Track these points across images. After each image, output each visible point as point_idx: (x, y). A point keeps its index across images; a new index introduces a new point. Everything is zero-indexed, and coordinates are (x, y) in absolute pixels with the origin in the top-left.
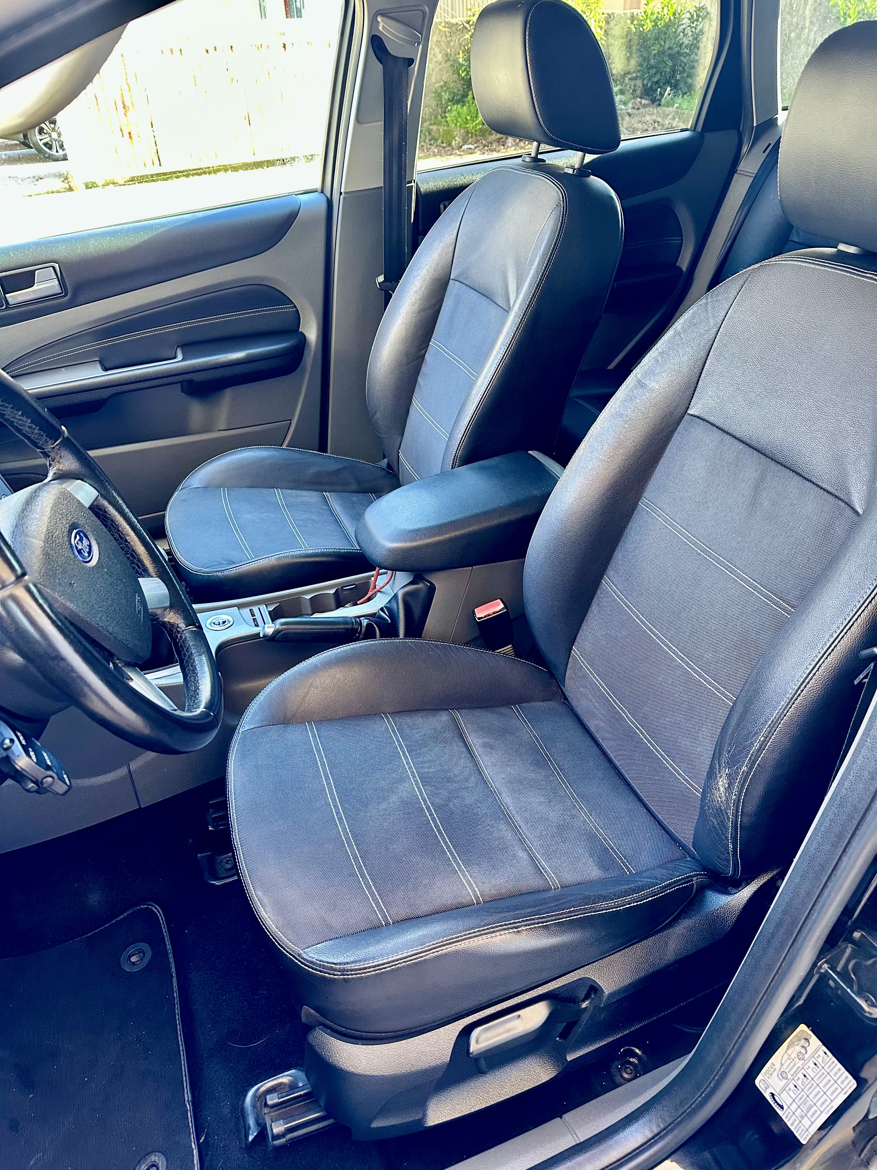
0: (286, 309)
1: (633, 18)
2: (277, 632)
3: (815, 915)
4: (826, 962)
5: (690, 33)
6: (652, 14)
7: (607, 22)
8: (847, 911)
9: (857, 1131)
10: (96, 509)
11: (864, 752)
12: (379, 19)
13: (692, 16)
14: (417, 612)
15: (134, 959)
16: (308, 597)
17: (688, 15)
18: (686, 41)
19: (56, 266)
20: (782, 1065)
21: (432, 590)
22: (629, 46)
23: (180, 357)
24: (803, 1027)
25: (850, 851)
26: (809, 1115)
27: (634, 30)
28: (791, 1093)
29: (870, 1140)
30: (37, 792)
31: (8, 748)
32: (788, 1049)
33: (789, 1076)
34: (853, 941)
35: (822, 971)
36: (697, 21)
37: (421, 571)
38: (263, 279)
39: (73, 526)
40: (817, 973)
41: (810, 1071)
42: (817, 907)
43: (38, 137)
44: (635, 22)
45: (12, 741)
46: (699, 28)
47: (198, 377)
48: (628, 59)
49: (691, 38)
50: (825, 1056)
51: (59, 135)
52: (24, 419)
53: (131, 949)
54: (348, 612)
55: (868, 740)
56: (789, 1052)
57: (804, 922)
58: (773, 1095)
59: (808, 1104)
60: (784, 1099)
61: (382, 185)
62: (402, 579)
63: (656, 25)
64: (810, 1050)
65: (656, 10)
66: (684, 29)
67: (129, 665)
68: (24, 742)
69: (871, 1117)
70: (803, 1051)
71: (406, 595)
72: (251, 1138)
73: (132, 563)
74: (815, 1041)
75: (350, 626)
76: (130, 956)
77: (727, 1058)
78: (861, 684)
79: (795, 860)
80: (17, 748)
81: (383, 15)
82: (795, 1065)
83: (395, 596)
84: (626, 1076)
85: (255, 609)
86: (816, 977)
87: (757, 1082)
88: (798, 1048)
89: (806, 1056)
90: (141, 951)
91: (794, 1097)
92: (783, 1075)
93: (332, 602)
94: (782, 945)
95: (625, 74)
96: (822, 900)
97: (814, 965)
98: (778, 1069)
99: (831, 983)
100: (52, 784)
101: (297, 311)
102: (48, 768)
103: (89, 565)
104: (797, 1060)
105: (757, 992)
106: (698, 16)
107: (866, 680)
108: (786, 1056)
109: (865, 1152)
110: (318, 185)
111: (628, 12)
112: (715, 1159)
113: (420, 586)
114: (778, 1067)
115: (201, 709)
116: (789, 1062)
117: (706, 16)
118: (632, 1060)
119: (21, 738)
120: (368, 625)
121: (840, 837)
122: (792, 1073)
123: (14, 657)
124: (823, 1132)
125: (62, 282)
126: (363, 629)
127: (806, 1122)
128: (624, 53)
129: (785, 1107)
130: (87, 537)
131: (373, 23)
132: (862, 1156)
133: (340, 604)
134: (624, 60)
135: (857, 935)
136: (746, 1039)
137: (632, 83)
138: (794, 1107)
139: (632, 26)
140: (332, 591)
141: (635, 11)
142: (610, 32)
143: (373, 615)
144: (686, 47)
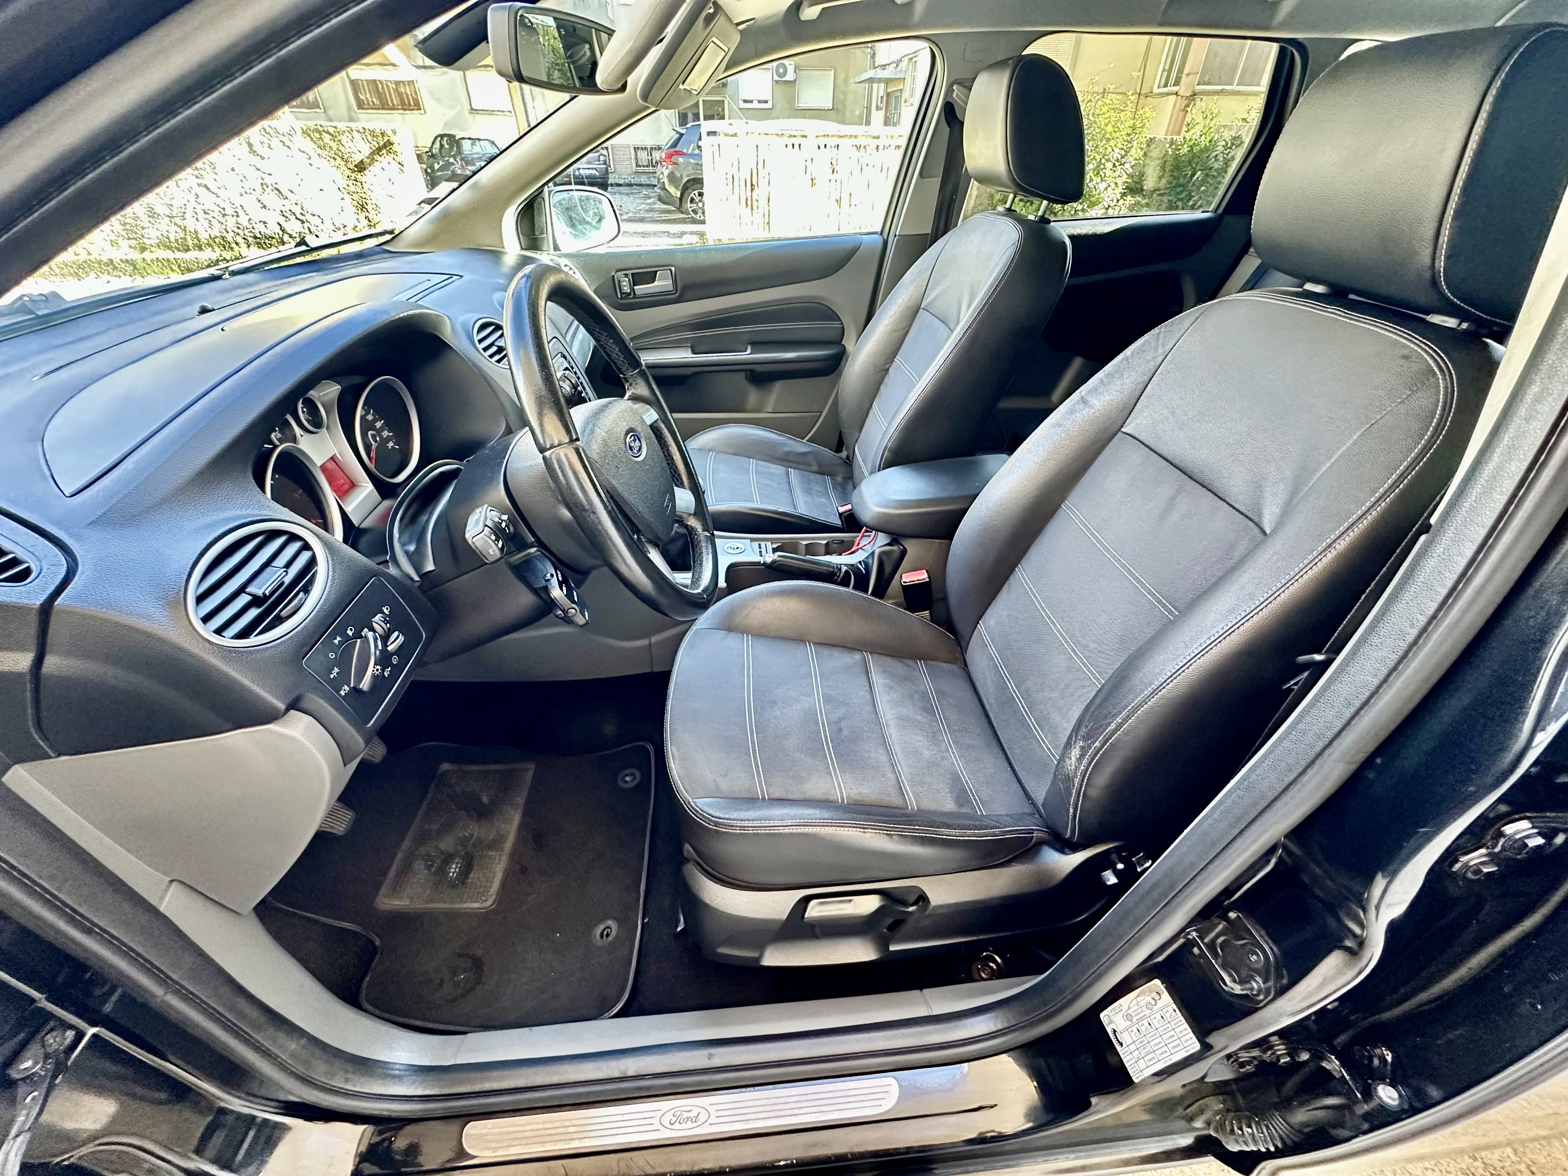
0: (836, 325)
1: (1172, 142)
2: (774, 562)
3: (1196, 884)
4: (1194, 930)
5: (1221, 159)
6: (1191, 140)
7: (1148, 146)
8: (1227, 892)
9: (1187, 1088)
10: (654, 428)
11: (1286, 744)
12: (955, 87)
13: (1227, 144)
14: (888, 569)
15: (628, 779)
16: (805, 543)
17: (1224, 143)
18: (1216, 166)
19: (673, 269)
20: (1129, 1008)
21: (904, 553)
22: (1163, 168)
23: (749, 351)
24: (1157, 982)
25: (1247, 834)
26: (1146, 1058)
27: (1171, 153)
28: (1133, 1034)
29: (1198, 1100)
30: (562, 618)
31: (548, 580)
32: (1138, 996)
33: (1134, 1020)
34: (1227, 920)
35: (1191, 937)
36: (1231, 148)
37: (899, 535)
38: (823, 298)
39: (630, 430)
40: (1184, 937)
41: (1155, 1022)
42: (1199, 878)
43: (689, 205)
44: (1173, 147)
45: (552, 575)
46: (1230, 155)
47: (759, 368)
48: (1160, 178)
49: (1221, 163)
50: (1174, 1014)
51: (703, 205)
52: (614, 347)
53: (627, 771)
54: (834, 559)
55: (1294, 733)
56: (1139, 999)
57: (1181, 890)
58: (1115, 1031)
59: (1147, 1050)
60: (1125, 1037)
61: (930, 232)
62: (882, 539)
63: (1192, 150)
64: (1160, 1004)
65: (1194, 137)
66: (1217, 155)
67: (650, 542)
68: (560, 579)
69: (1207, 1080)
70: (1153, 1002)
71: (882, 554)
72: (679, 929)
73: (674, 476)
74: (1166, 998)
75: (831, 569)
76: (627, 775)
77: (1078, 987)
78: (1290, 690)
79: (1186, 832)
80: (554, 582)
81: (959, 84)
82: (1142, 1012)
83: (873, 553)
84: (983, 975)
85: (763, 544)
86: (1181, 941)
87: (1102, 1015)
88: (1148, 999)
89: (1155, 1008)
90: (633, 775)
91: (1135, 1039)
92: (1129, 1017)
93: (823, 550)
94: (1155, 904)
95: (1155, 190)
96: (1205, 874)
97: (1183, 930)
98: (1124, 1011)
99: (1196, 950)
100: (574, 615)
101: (843, 328)
102: (573, 602)
103: (636, 459)
104: (1144, 1008)
105: (1120, 938)
106: (1233, 144)
107: (1296, 687)
108: (1135, 1002)
109: (1191, 1109)
110: (879, 229)
111: (1169, 138)
112: (1049, 1067)
113: (895, 548)
114: (1125, 1008)
115: (699, 591)
116: (1136, 1007)
117: (1239, 145)
118: (991, 964)
119: (560, 575)
120: (846, 572)
121: (1239, 819)
122: (1137, 1017)
123: (566, 514)
124: (1157, 1079)
125: (675, 282)
126: (842, 574)
127: (1142, 1064)
128: (1157, 172)
129: (1124, 1045)
130: (639, 440)
131: (949, 90)
132: (1188, 1111)
133: (828, 553)
134: (1155, 179)
135: (1232, 915)
136: (1099, 977)
137: (1159, 198)
138: (1133, 1047)
139: (1170, 150)
140: (824, 542)
141: (1175, 137)
142: (1149, 154)
143: (853, 565)
144: (1215, 170)
